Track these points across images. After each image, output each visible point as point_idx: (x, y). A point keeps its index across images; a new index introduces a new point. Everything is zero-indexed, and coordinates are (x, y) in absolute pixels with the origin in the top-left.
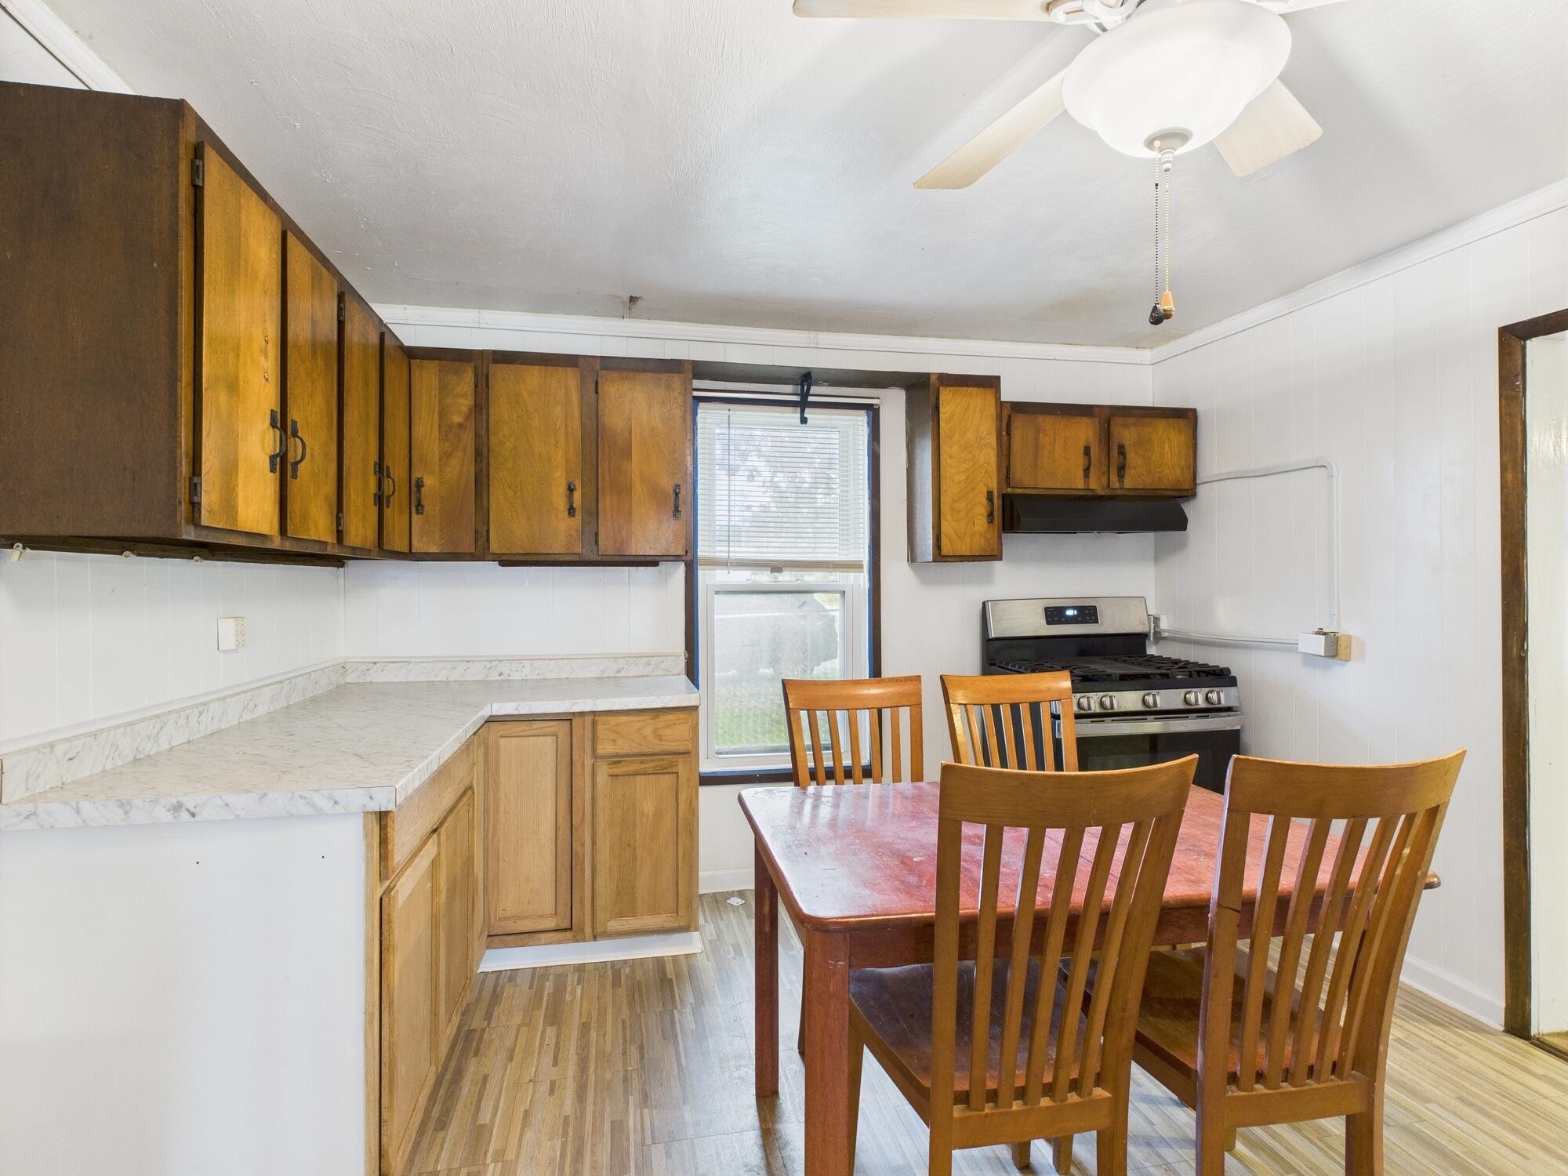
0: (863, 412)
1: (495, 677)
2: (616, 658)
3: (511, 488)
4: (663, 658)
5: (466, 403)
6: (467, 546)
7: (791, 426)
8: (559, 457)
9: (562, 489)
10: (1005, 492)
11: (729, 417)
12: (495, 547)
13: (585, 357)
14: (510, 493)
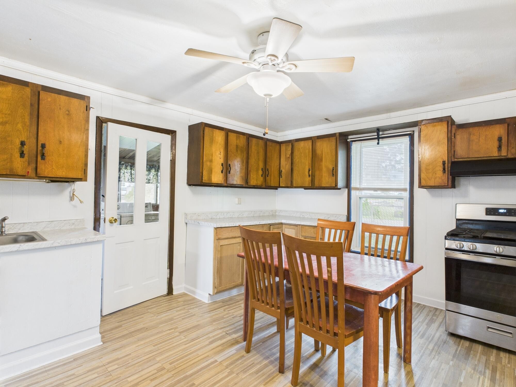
0: (408, 136)
1: (302, 216)
2: (328, 214)
3: (297, 171)
4: (339, 215)
5: (290, 152)
6: (289, 185)
7: (374, 146)
8: (307, 163)
9: (307, 171)
10: (453, 160)
11: (361, 145)
12: (294, 185)
13: (313, 137)
14: (297, 172)
